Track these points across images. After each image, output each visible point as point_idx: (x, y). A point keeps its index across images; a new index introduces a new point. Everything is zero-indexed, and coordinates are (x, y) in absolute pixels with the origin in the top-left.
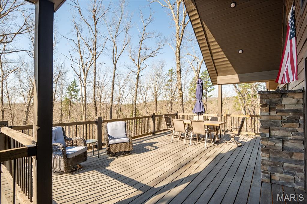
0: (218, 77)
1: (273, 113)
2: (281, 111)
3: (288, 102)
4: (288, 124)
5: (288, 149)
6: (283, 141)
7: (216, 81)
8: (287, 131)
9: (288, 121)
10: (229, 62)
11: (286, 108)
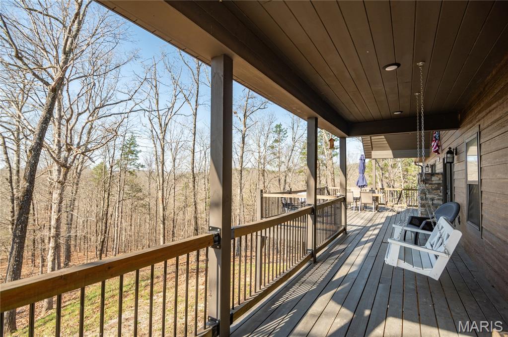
0: (372, 152)
1: (427, 185)
2: (431, 184)
3: (435, 179)
4: (435, 191)
5: (435, 204)
6: (432, 200)
7: (371, 155)
8: (434, 195)
9: (435, 189)
10: (385, 140)
11: (434, 182)
